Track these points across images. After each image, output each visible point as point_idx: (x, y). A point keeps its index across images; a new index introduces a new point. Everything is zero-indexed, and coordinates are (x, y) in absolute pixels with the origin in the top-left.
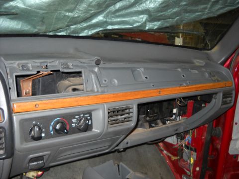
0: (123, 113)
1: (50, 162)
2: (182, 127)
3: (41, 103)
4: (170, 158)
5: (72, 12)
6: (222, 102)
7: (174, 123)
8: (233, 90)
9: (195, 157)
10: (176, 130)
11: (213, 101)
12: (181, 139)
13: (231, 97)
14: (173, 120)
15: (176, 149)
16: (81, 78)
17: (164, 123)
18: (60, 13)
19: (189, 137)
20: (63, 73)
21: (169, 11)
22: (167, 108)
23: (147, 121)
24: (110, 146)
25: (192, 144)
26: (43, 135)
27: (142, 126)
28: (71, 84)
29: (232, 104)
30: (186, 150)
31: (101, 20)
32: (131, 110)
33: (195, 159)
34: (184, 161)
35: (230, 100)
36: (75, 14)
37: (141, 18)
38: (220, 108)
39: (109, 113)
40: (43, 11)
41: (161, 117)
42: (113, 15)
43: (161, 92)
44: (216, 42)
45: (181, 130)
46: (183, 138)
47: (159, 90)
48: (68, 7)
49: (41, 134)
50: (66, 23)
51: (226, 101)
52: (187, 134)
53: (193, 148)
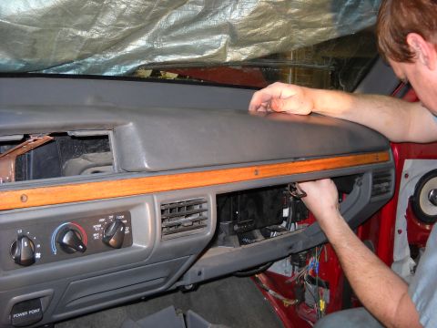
0: (190, 211)
1: (54, 313)
2: (301, 243)
3: (32, 194)
4: (280, 303)
5: (88, 30)
6: (373, 190)
7: (285, 234)
8: (391, 167)
9: (328, 298)
10: (291, 248)
11: (357, 188)
12: (300, 266)
13: (389, 181)
14: (284, 230)
15: (292, 286)
16: (109, 153)
17: (267, 236)
18: (66, 33)
19: (314, 262)
20: (73, 137)
21: (268, 25)
22: (272, 208)
23: (235, 233)
24: (168, 278)
25: (320, 275)
26: (38, 255)
27: (226, 242)
28: (90, 163)
29: (391, 193)
30: (310, 286)
31: (143, 47)
32: (204, 206)
33: (328, 302)
34: (307, 307)
35: (387, 187)
36: (94, 34)
37: (216, 41)
38: (370, 202)
39: (162, 211)
40: (34, 28)
41: (260, 224)
42: (165, 37)
43: (259, 173)
44: (356, 82)
45: (299, 247)
46: (303, 264)
47: (255, 168)
48: (80, 21)
49: (34, 253)
50: (78, 51)
51: (379, 189)
52: (310, 256)
53: (323, 281)
